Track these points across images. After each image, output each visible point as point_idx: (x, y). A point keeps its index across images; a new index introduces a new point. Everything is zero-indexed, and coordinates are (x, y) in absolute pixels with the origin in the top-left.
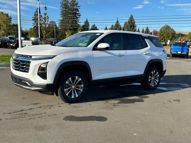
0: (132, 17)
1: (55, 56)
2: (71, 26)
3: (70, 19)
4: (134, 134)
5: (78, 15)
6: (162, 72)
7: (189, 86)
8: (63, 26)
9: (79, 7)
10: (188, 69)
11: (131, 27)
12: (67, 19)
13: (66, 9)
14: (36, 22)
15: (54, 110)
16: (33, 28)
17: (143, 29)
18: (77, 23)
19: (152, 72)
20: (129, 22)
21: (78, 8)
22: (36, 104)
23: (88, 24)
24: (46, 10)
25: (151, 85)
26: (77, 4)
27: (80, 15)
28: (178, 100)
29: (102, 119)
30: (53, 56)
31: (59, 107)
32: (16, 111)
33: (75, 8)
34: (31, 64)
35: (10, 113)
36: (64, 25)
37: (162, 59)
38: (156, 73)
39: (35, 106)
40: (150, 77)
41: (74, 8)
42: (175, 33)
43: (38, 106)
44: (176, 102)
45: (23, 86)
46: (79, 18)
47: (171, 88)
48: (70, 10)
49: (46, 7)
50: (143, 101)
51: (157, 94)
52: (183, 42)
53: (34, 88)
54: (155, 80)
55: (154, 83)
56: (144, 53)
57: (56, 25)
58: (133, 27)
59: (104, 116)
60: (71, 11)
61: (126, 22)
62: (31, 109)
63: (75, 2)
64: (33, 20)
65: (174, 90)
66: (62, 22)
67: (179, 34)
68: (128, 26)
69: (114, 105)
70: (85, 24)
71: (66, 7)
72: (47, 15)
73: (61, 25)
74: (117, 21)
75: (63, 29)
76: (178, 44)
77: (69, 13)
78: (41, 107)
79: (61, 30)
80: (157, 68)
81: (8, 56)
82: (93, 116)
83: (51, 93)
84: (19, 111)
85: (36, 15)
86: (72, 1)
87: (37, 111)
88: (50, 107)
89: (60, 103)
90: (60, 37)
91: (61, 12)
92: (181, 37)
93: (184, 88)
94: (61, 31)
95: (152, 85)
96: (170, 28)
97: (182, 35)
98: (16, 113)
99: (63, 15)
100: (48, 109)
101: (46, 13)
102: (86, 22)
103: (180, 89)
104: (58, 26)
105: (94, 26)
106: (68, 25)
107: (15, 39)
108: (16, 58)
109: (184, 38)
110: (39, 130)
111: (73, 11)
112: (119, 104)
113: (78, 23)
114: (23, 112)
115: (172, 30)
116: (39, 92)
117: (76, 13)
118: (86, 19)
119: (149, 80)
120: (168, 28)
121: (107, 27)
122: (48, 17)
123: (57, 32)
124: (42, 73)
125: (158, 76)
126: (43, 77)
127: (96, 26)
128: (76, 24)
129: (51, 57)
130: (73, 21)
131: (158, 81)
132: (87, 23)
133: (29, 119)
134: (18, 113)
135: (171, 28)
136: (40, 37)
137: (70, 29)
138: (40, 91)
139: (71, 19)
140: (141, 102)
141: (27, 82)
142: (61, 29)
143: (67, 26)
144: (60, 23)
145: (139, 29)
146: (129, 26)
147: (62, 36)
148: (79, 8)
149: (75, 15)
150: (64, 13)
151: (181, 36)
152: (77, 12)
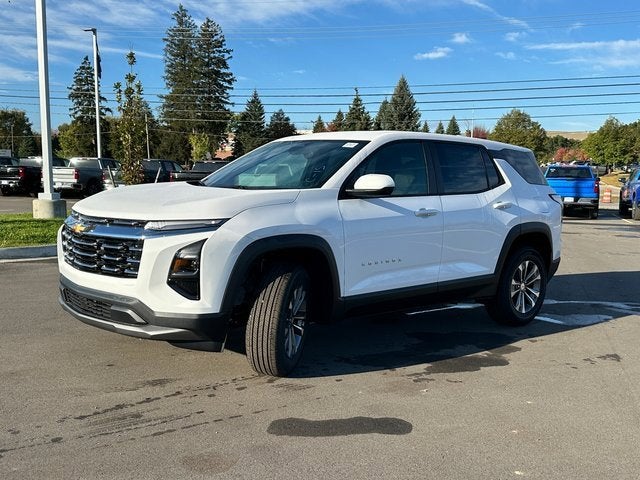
0: (403, 87)
1: (224, 221)
2: (204, 117)
3: (199, 92)
4: (517, 473)
5: (225, 80)
6: (548, 264)
7: (633, 310)
8: (176, 115)
9: (228, 52)
10: (610, 253)
11: (402, 117)
12: (189, 92)
13: (184, 59)
14: (80, 104)
15: (228, 401)
16: (69, 123)
17: (440, 124)
18: (222, 107)
19: (520, 267)
20: (395, 102)
21: (223, 56)
22: (161, 382)
23: (260, 108)
24: (132, 64)
25: (517, 308)
26: (220, 44)
27: (232, 79)
28: (612, 356)
29: (395, 427)
30: (218, 222)
31: (238, 389)
32: (100, 410)
33: (215, 58)
34: (146, 250)
35: (82, 418)
36: (179, 112)
37: (549, 223)
38: (530, 268)
39: (157, 391)
40: (514, 282)
41: (212, 55)
42: (545, 138)
43: (170, 388)
44: (608, 361)
45: (117, 326)
46: (228, 91)
47: (578, 316)
48: (199, 63)
49: (131, 56)
50: (504, 363)
51: (540, 338)
52: (571, 164)
53: (156, 330)
54: (529, 293)
55: (528, 302)
56: (496, 206)
57: (150, 114)
58: (410, 117)
59: (399, 417)
60: (202, 66)
61: (385, 103)
62: (148, 400)
63: (215, 38)
64: (70, 96)
65: (589, 322)
66: (172, 102)
67: (556, 139)
68: (392, 116)
69: (418, 379)
70: (251, 110)
71: (184, 53)
72: (136, 82)
73: (167, 114)
74: (357, 100)
75: (175, 127)
76: (562, 173)
77: (196, 71)
78: (179, 393)
79: (170, 131)
80: (534, 253)
81: (10, 222)
82: (361, 418)
83: (211, 343)
84: (111, 410)
85: (81, 80)
86: (202, 35)
87: (170, 406)
88: (211, 392)
89: (239, 376)
90: (164, 152)
91: (168, 71)
92: (562, 149)
93: (618, 315)
94: (168, 135)
95: (521, 308)
96: (529, 120)
97: (566, 143)
98: (102, 417)
99: (174, 80)
100: (207, 399)
101: (133, 74)
102: (253, 102)
103: (607, 320)
104: (156, 118)
105: (278, 115)
106: (191, 111)
107: (15, 163)
108: (88, 230)
109: (571, 152)
110: (201, 470)
111: (208, 65)
112: (433, 376)
113: (227, 107)
114: (125, 411)
115: (536, 126)
116: (170, 341)
117: (218, 73)
118: (252, 93)
119: (513, 294)
120: (520, 119)
121: (324, 120)
122: (139, 86)
123: (155, 138)
124: (185, 278)
125: (539, 277)
126: (187, 292)
127: (286, 116)
128: (220, 110)
129: (213, 222)
130: (209, 99)
131: (537, 295)
132: (256, 106)
133: (155, 435)
134: (109, 415)
135: (533, 120)
136: (102, 155)
137: (200, 128)
138: (173, 340)
139: (203, 92)
140: (499, 367)
141: (129, 312)
142: (168, 128)
143: (188, 117)
144: (164, 106)
145: (426, 126)
146: (395, 115)
147: (172, 148)
148: (227, 56)
149: (215, 80)
150: (176, 74)
151: (563, 146)
152: (223, 71)
